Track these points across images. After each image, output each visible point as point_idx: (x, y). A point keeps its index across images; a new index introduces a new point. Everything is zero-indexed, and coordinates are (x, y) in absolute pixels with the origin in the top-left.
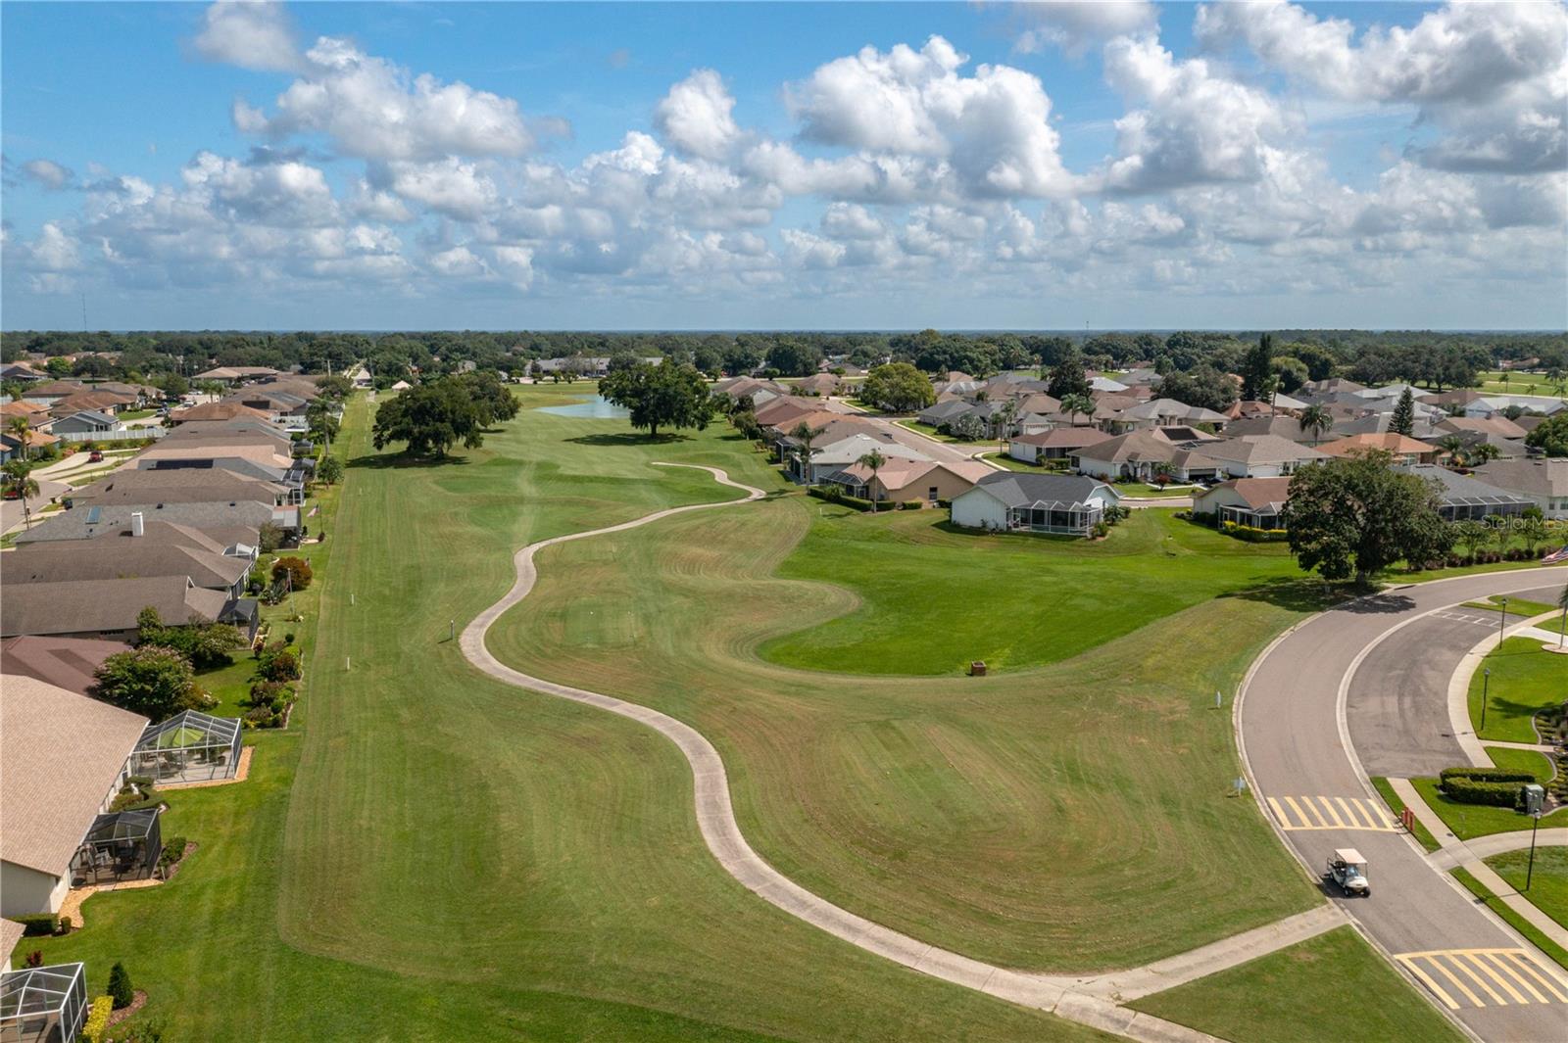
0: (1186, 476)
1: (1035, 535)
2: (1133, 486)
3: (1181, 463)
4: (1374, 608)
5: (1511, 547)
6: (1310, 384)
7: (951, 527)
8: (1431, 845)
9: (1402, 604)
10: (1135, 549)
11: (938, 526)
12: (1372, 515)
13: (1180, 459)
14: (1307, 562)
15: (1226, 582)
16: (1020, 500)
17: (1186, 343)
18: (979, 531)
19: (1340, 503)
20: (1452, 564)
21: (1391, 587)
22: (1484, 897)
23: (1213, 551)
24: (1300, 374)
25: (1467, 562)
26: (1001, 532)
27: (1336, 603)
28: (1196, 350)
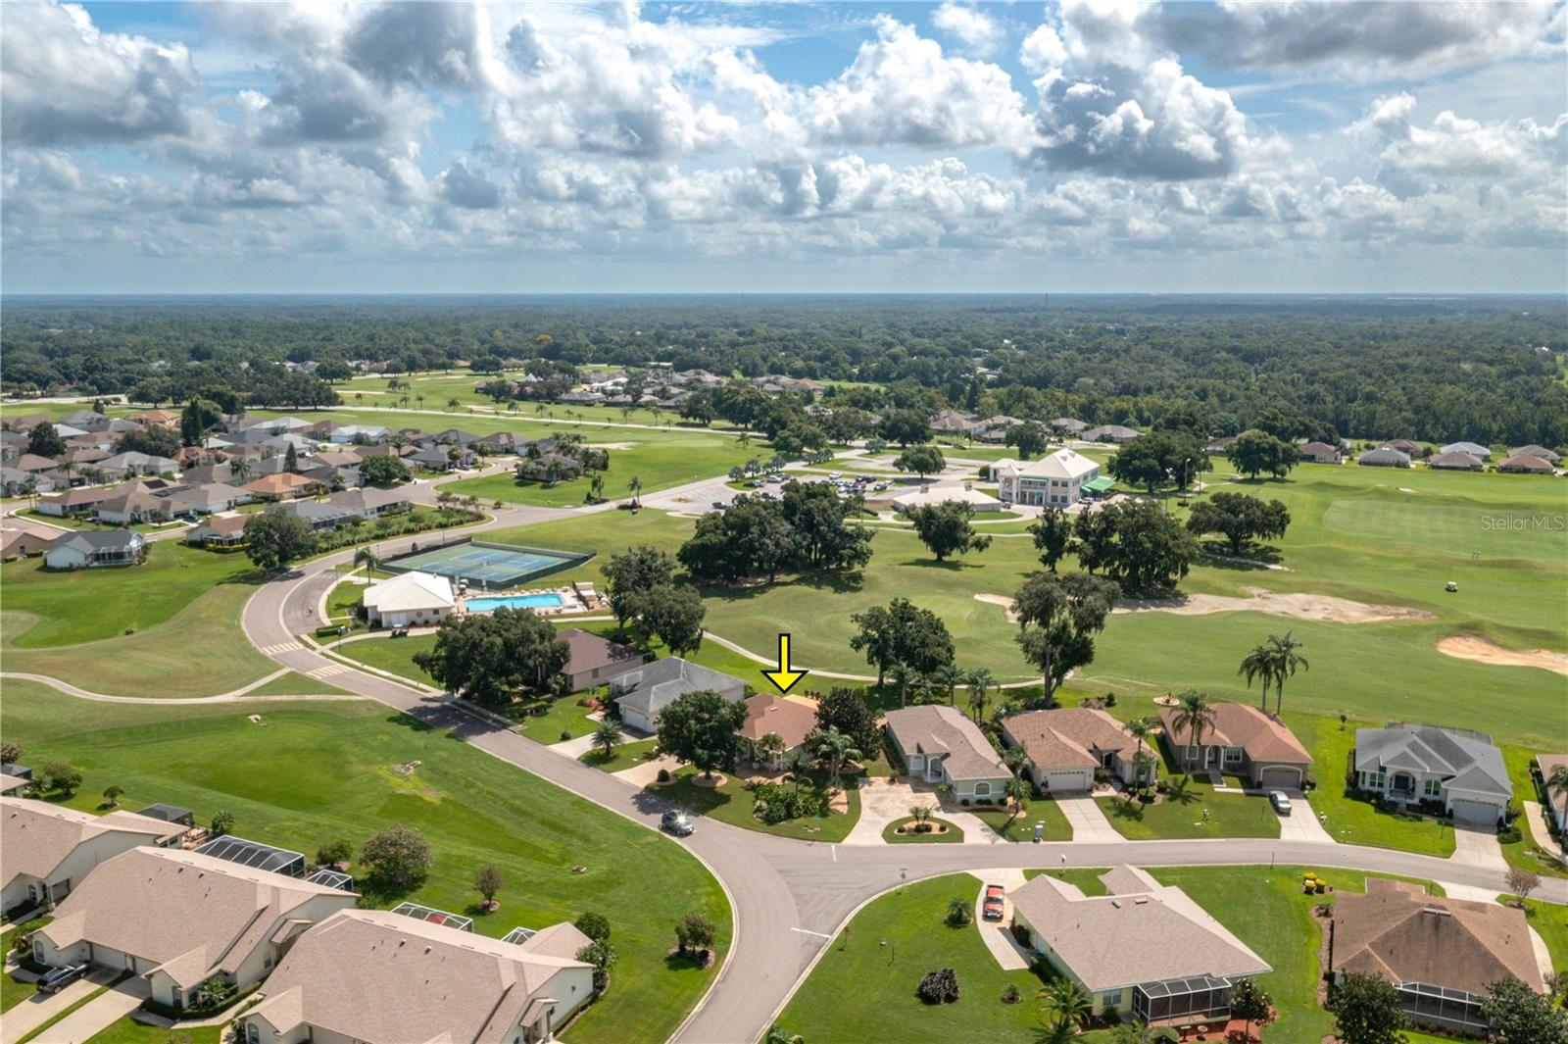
0: (172, 516)
1: (106, 567)
2: (140, 526)
3: (168, 509)
4: (288, 578)
5: (344, 540)
6: (225, 417)
7: (46, 568)
8: (314, 649)
9: (299, 575)
10: (164, 566)
11: (39, 569)
12: (282, 537)
13: (166, 505)
14: (257, 562)
15: (219, 576)
16: (90, 549)
17: (103, 369)
18: (70, 569)
19: (267, 534)
20: (320, 552)
21: (294, 567)
22: (328, 657)
23: (206, 561)
24: (217, 412)
25: (327, 550)
26: (83, 568)
27: (272, 579)
28: (114, 374)
